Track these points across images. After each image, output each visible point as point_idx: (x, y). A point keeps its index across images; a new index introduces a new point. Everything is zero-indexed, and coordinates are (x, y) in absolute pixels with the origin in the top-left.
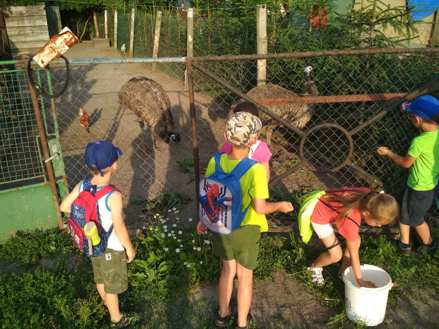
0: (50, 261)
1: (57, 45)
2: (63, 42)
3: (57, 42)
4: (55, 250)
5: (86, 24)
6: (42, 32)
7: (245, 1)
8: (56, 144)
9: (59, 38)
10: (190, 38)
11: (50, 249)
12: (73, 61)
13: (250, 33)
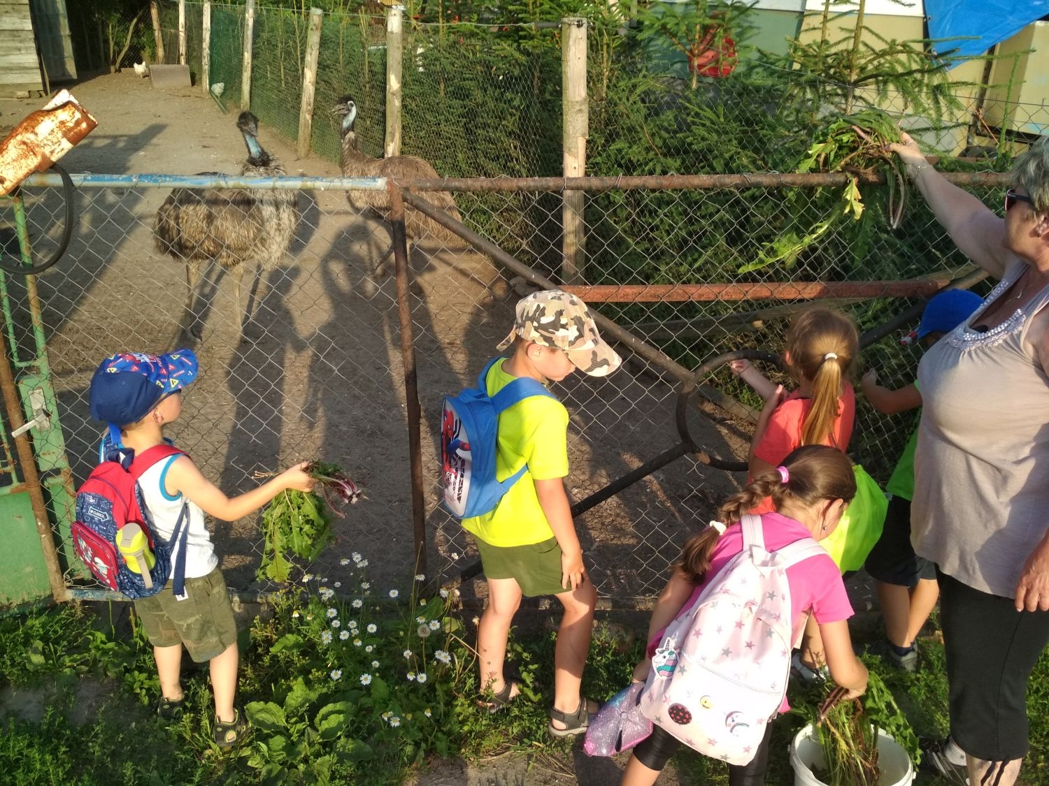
0: (30, 695)
1: (40, 137)
2: (56, 130)
3: (38, 129)
4: (41, 665)
5: (131, 28)
6: (19, 45)
7: (531, 2)
8: (40, 388)
9: (46, 119)
10: (394, 83)
11: (30, 662)
12: (85, 179)
13: (543, 81)
